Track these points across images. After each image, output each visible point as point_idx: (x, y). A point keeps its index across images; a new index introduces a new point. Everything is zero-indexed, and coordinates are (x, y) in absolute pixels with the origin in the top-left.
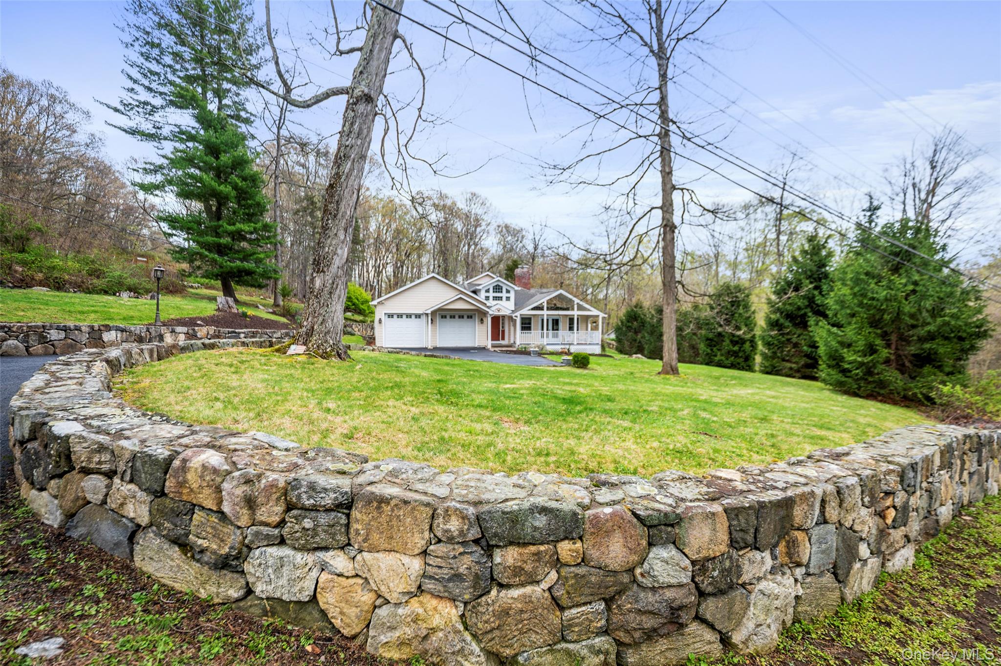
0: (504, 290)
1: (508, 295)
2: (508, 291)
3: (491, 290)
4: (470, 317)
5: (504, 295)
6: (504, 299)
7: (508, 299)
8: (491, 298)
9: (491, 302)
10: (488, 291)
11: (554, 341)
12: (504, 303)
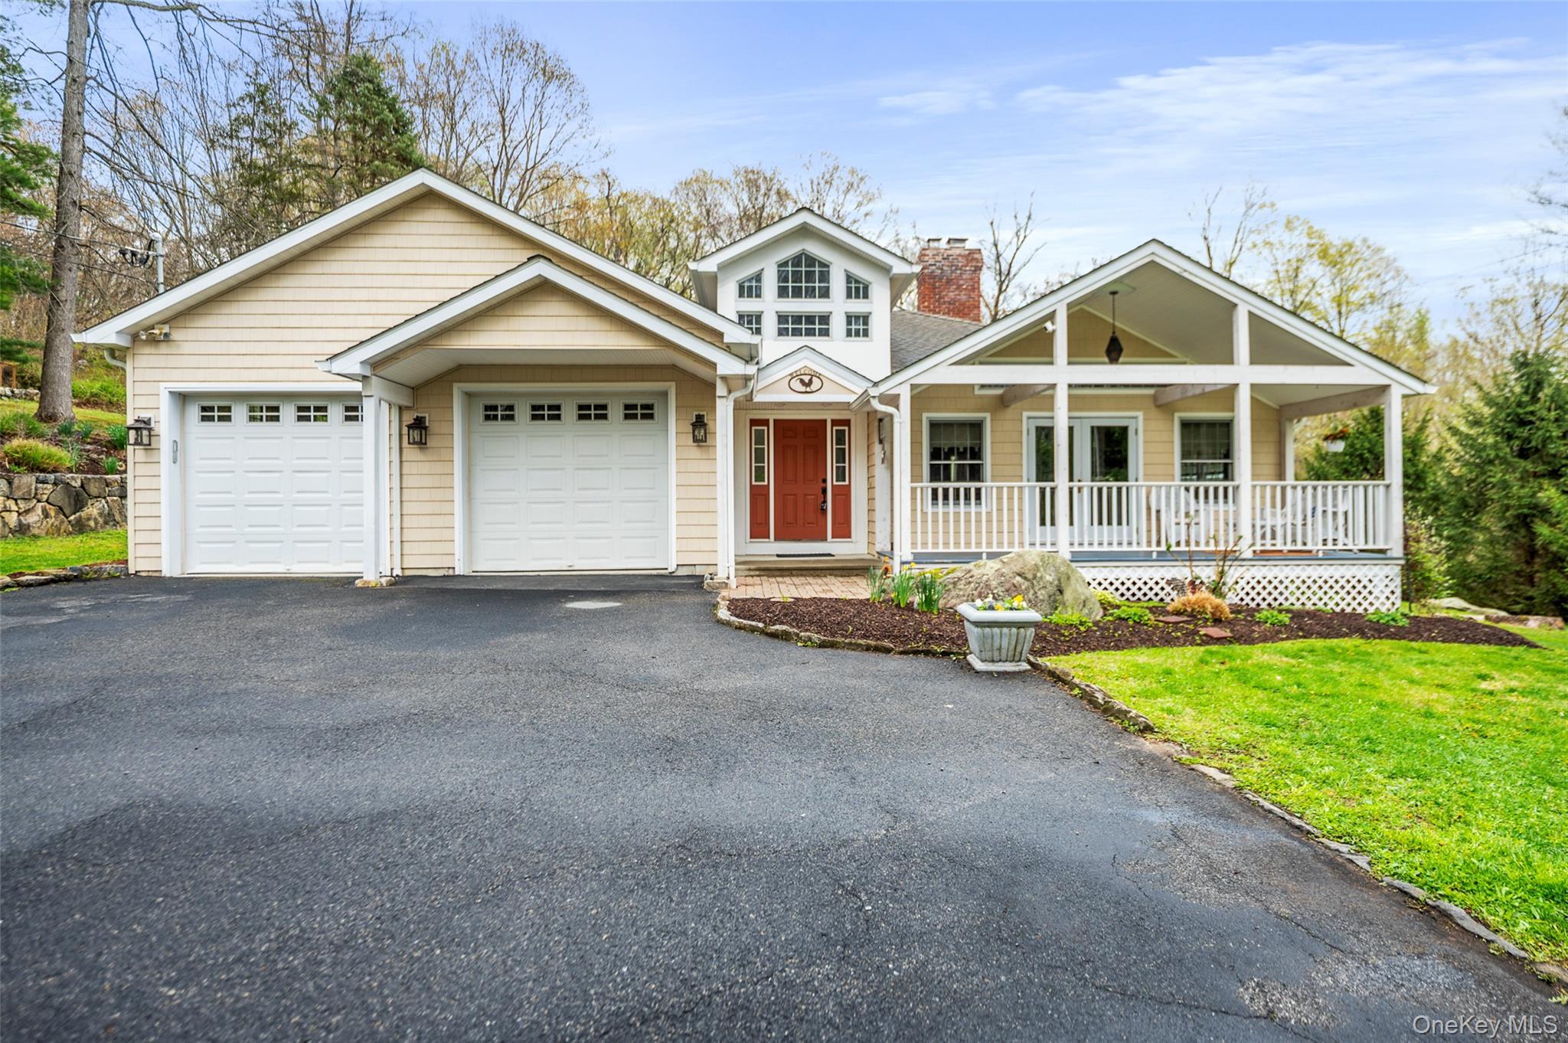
0: (837, 284)
1: (858, 306)
2: (857, 289)
3: (770, 284)
4: (640, 412)
5: (838, 305)
6: (838, 325)
7: (858, 325)
8: (770, 324)
9: (772, 346)
10: (750, 289)
11: (1107, 538)
12: (837, 345)
